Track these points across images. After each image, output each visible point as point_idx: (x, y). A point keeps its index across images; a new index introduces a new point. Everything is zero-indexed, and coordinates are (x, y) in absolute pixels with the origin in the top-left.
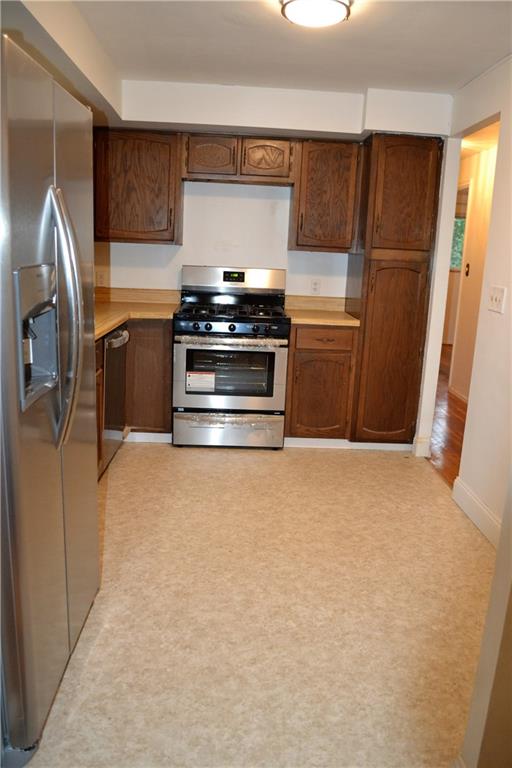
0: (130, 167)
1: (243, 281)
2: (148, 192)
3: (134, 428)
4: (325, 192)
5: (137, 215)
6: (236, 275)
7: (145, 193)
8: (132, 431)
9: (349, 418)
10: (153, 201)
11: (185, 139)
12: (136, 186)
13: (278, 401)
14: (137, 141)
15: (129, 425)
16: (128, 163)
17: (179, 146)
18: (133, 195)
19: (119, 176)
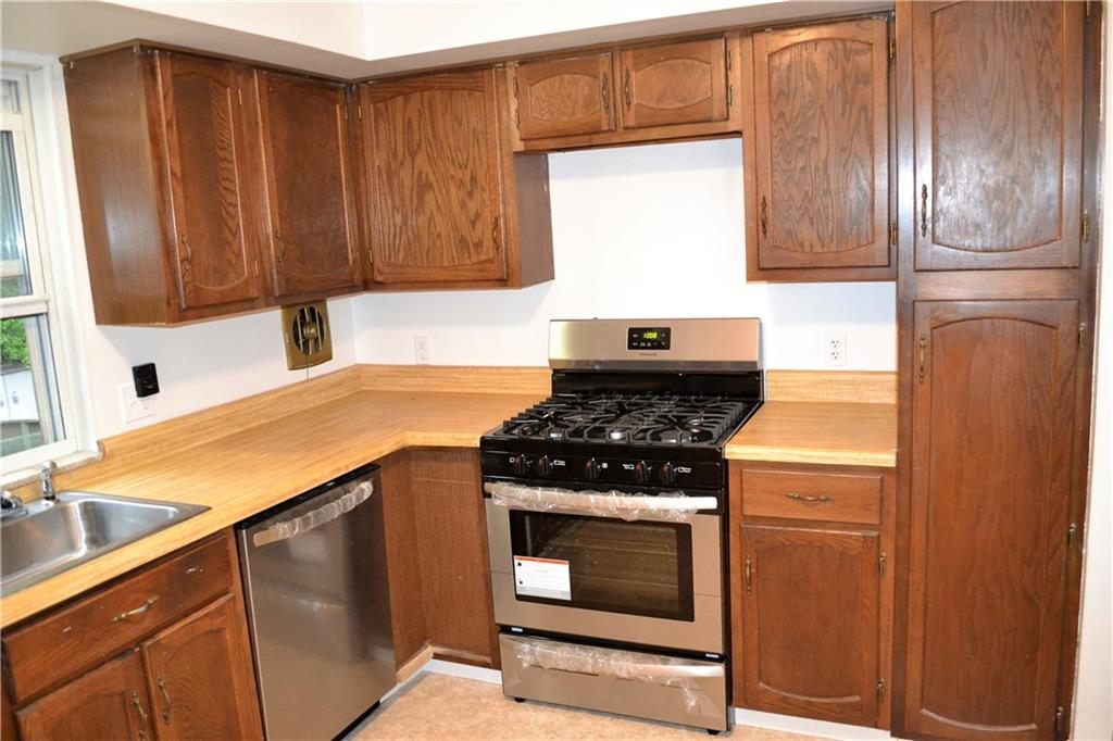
0: (419, 145)
1: (667, 347)
2: (453, 189)
3: (440, 650)
4: (816, 140)
5: (439, 235)
6: (653, 336)
7: (448, 191)
8: (437, 656)
9: (886, 681)
10: (463, 205)
11: (511, 73)
12: (432, 178)
13: (705, 630)
14: (426, 94)
15: (434, 643)
16: (416, 136)
17: (502, 89)
18: (429, 196)
19: (402, 163)
